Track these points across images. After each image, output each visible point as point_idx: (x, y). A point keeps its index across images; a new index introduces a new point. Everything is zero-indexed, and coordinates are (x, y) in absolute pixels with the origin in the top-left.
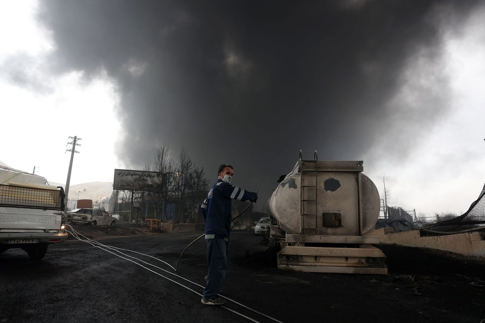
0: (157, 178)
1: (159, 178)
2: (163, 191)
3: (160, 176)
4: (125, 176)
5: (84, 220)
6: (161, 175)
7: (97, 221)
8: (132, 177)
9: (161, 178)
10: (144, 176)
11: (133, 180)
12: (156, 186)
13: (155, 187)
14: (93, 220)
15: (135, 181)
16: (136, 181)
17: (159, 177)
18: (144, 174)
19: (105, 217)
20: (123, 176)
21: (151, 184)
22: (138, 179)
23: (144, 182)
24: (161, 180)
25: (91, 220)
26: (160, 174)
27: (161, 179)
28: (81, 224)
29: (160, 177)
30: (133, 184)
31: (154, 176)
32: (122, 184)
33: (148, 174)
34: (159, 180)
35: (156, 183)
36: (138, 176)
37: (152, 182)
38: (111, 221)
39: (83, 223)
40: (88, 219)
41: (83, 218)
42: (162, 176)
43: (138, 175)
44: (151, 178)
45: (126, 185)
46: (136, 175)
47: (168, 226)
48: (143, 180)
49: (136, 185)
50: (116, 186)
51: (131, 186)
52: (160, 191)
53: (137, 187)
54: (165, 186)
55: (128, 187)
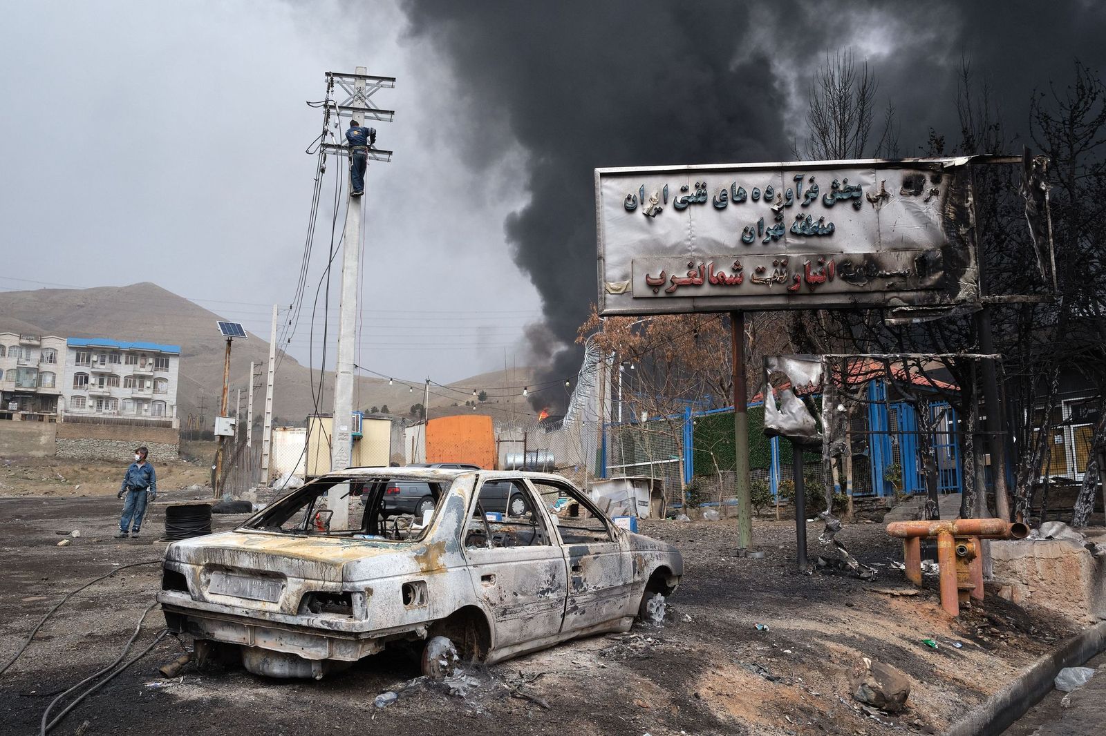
0: (909, 206)
1: (922, 206)
2: (961, 295)
3: (929, 186)
4: (669, 210)
5: (320, 620)
6: (936, 180)
7: (490, 615)
8: (724, 214)
9: (934, 199)
10: (810, 198)
11: (731, 239)
12: (900, 263)
13: (900, 270)
14: (445, 607)
15: (746, 243)
16: (758, 242)
17: (917, 194)
18: (806, 187)
19: (573, 553)
20: (659, 211)
21: (866, 256)
22: (770, 225)
23: (815, 241)
24: (940, 222)
25: (416, 616)
26: (928, 176)
27: (932, 211)
28: (300, 672)
29: (925, 194)
30: (737, 269)
31: (884, 196)
32: (656, 275)
33: (834, 187)
34: (927, 223)
35: (906, 246)
36: (761, 203)
37: (875, 238)
38: (635, 584)
39: (324, 662)
40: (374, 603)
41: (315, 600)
42: (941, 188)
43: (768, 200)
44: (857, 208)
45: (683, 275)
46: (749, 201)
47: (1059, 570)
48: (803, 228)
49: (760, 272)
50: (620, 289)
51: (721, 282)
52: (938, 299)
53: (766, 283)
54: (973, 262)
55: (706, 290)
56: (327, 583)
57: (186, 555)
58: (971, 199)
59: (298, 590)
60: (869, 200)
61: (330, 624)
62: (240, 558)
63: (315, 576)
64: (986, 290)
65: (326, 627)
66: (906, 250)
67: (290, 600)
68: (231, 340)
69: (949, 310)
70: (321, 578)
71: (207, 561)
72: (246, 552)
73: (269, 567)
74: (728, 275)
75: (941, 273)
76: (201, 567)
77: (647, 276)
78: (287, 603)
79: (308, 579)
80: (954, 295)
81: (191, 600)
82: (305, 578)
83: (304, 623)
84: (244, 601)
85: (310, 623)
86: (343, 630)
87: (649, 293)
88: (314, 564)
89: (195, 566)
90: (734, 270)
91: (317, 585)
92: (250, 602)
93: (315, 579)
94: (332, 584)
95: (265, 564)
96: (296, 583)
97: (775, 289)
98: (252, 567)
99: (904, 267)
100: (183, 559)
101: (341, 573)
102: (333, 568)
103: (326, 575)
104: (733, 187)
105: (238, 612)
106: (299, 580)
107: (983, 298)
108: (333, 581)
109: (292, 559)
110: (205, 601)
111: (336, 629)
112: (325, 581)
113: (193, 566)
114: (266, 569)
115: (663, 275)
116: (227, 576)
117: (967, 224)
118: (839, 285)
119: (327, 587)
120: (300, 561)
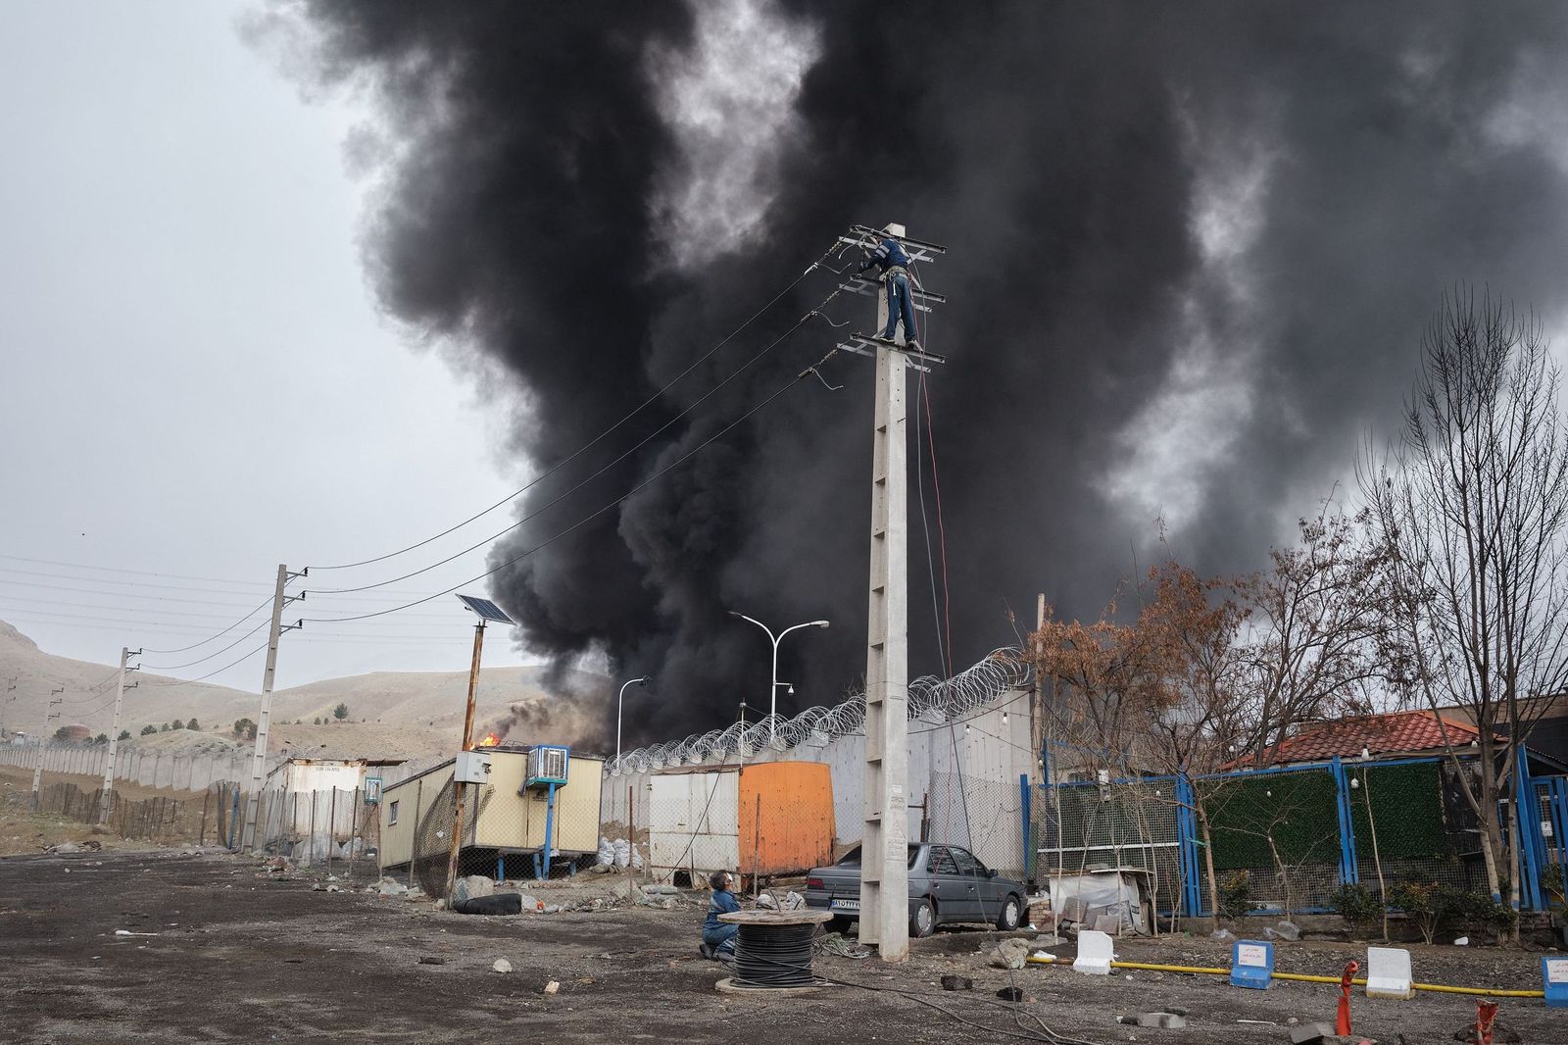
68: (484, 626)
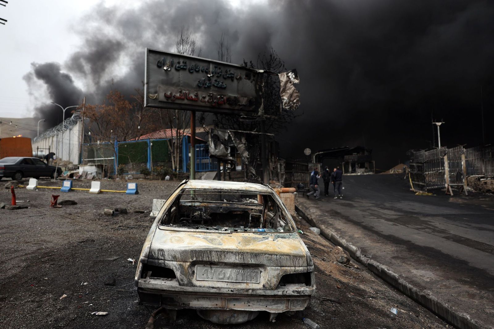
1: (250, 83)
4: (173, 70)
8: (192, 75)
9: (253, 82)
10: (220, 74)
11: (194, 84)
12: (244, 101)
15: (199, 87)
16: (203, 87)
17: (249, 79)
18: (218, 70)
21: (235, 97)
22: (207, 82)
23: (220, 90)
24: (254, 90)
26: (252, 74)
27: (253, 86)
30: (197, 96)
31: (240, 78)
32: (169, 94)
33: (226, 72)
35: (246, 95)
36: (204, 73)
42: (255, 79)
43: (206, 72)
44: (232, 80)
45: (178, 95)
46: (200, 71)
47: (288, 201)
48: (217, 84)
49: (204, 98)
50: (154, 97)
51: (191, 100)
52: (253, 114)
53: (205, 102)
54: (263, 104)
55: (186, 102)
56: (297, 268)
57: (172, 255)
58: (263, 84)
59: (277, 274)
60: (236, 79)
61: (298, 292)
62: (227, 257)
63: (289, 264)
64: (266, 113)
65: (296, 294)
66: (245, 97)
67: (272, 281)
69: (256, 118)
70: (293, 265)
71: (195, 259)
72: (232, 252)
73: (253, 261)
74: (193, 97)
75: (254, 106)
76: (188, 264)
77: (165, 94)
78: (269, 283)
79: (283, 267)
80: (258, 113)
81: (178, 286)
82: (281, 267)
83: (280, 293)
84: (229, 284)
85: (285, 293)
86: (307, 294)
87: (165, 100)
88: (288, 257)
89: (182, 263)
90: (195, 96)
91: (291, 270)
92: (235, 284)
93: (289, 267)
94: (301, 268)
95: (249, 259)
96: (275, 270)
97: (208, 104)
98: (237, 261)
99: (245, 103)
100: (167, 257)
101: (306, 261)
102: (301, 259)
103: (297, 263)
104: (195, 65)
105: (225, 291)
106: (277, 268)
107: (265, 116)
108: (301, 266)
109: (272, 255)
110: (195, 286)
111: (302, 294)
112: (295, 267)
113: (179, 263)
114: (250, 262)
115: (171, 94)
116: (211, 267)
117: (262, 92)
118: (227, 106)
119: (298, 270)
120: (278, 256)
